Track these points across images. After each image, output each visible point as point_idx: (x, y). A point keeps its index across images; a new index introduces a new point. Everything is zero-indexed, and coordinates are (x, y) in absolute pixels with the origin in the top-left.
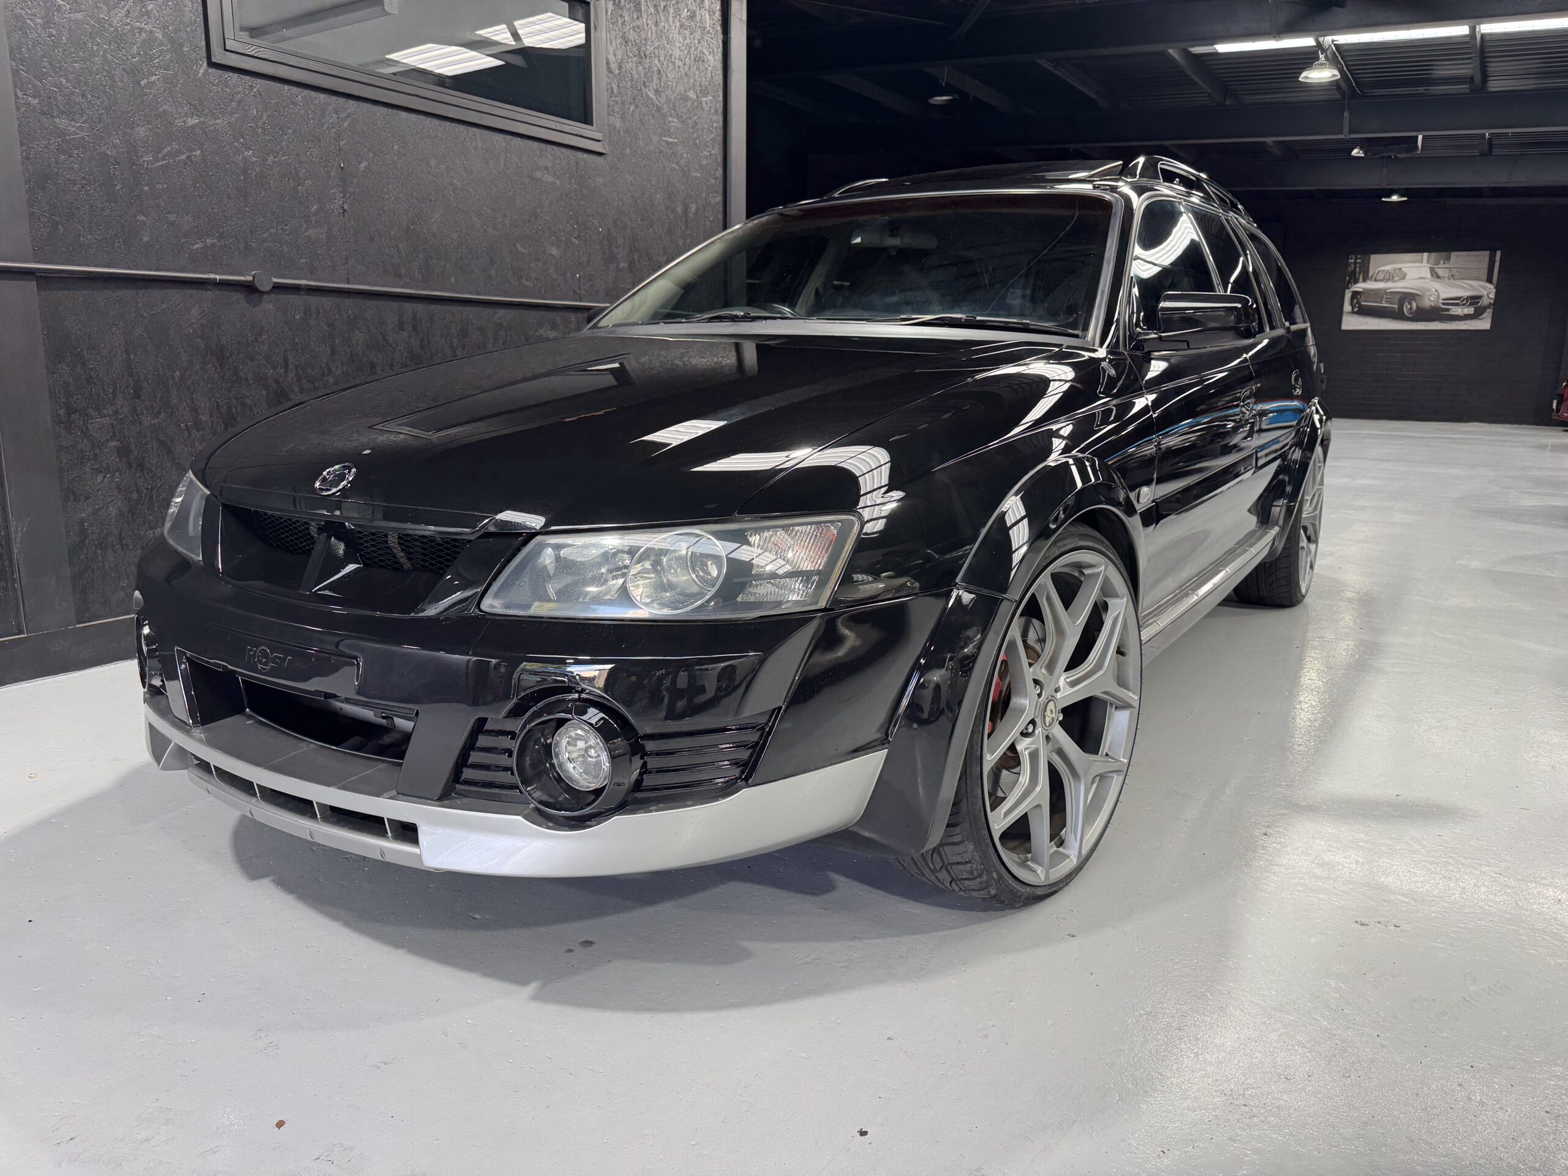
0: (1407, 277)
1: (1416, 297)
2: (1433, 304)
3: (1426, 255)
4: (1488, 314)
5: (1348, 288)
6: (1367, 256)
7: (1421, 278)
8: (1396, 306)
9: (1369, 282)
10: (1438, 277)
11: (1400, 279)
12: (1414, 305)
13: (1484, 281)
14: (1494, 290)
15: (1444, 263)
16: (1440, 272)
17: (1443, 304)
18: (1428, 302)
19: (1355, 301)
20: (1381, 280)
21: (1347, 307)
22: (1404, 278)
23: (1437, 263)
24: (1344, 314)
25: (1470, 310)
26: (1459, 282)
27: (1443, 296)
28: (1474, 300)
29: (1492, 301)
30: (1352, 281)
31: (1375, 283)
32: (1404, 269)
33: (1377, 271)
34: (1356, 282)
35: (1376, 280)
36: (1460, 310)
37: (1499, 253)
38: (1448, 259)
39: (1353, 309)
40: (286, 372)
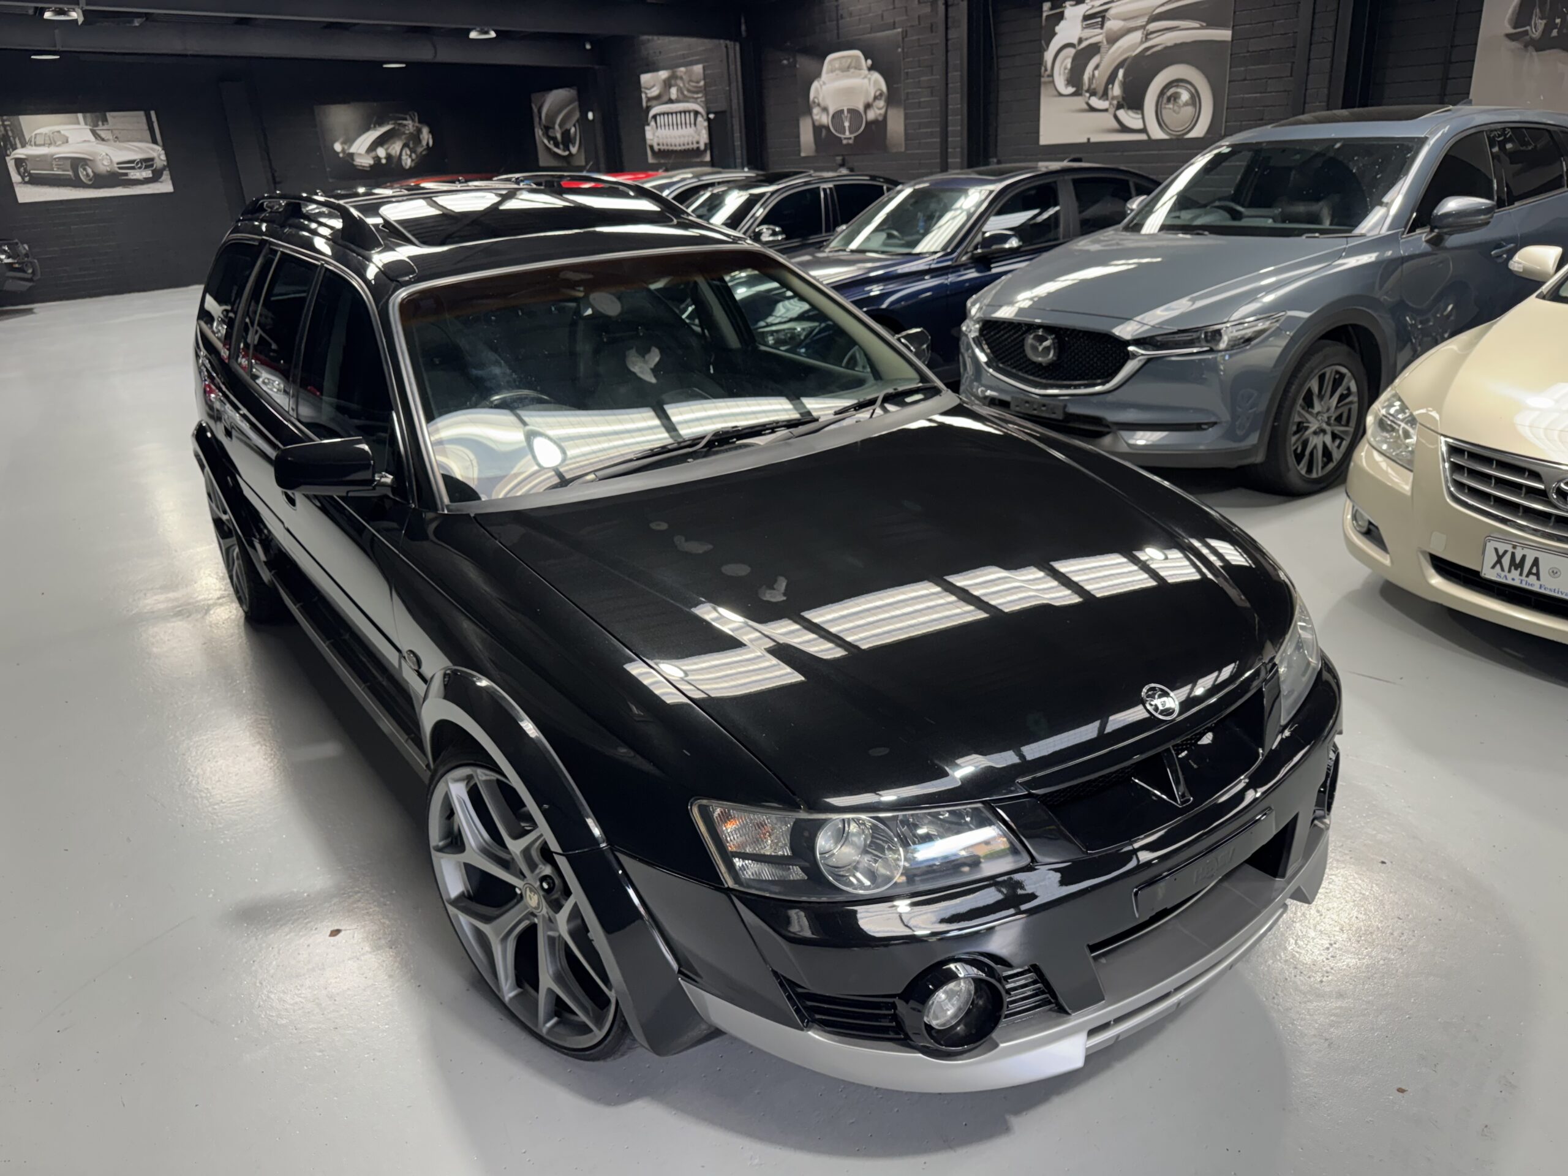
0: (69, 140)
1: (89, 162)
2: (109, 169)
3: (80, 116)
4: (166, 177)
5: (8, 156)
6: (15, 117)
7: (85, 141)
8: (70, 173)
9: (28, 147)
10: (103, 140)
11: (63, 143)
12: (90, 171)
13: (147, 142)
14: (163, 152)
15: (103, 125)
16: (103, 134)
17: (120, 168)
18: (103, 166)
19: (22, 170)
20: (44, 145)
21: (15, 178)
22: (67, 142)
23: (97, 125)
24: (15, 185)
25: (148, 174)
26: (126, 145)
27: (116, 159)
28: (147, 163)
29: (165, 163)
30: (9, 146)
31: (34, 148)
32: (62, 132)
33: (33, 134)
34: (15, 148)
35: (36, 145)
36: (138, 174)
37: (153, 113)
38: (105, 120)
39: (23, 178)
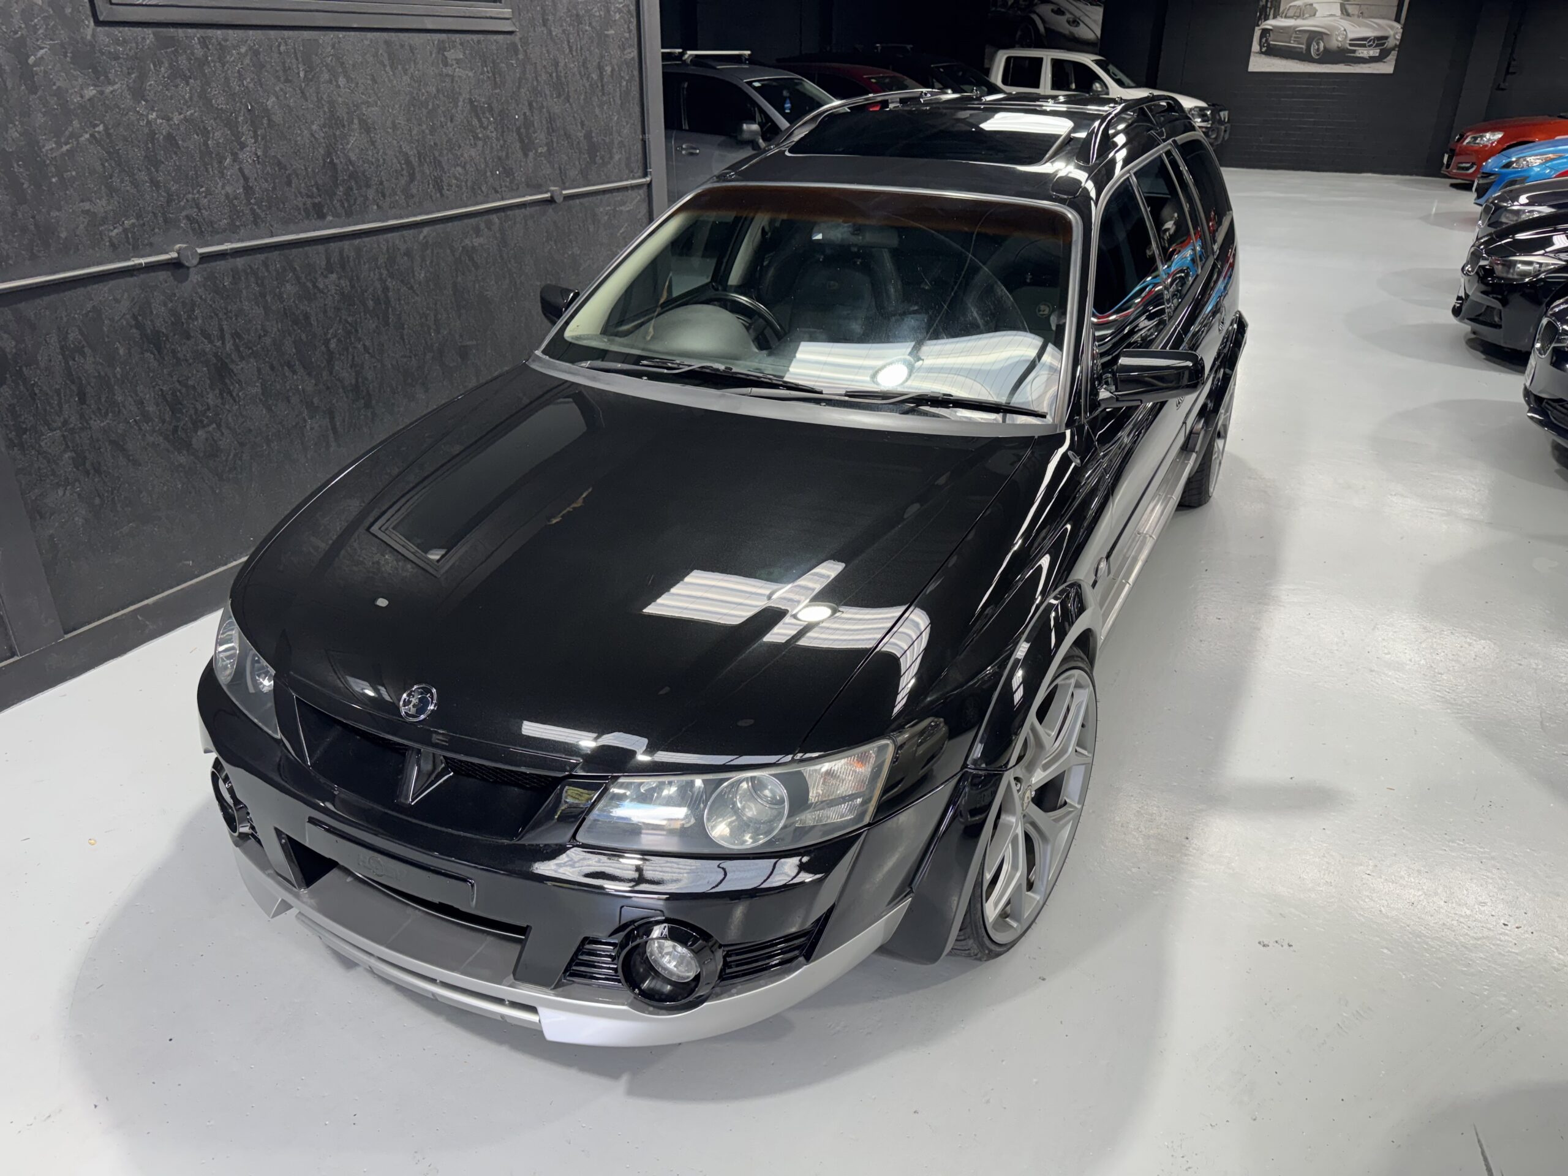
0: (1318, 14)
1: (1324, 37)
2: (1340, 45)
4: (1393, 56)
5: (1258, 25)
7: (1330, 16)
8: (1303, 46)
9: (1279, 18)
10: (1348, 15)
11: (1310, 17)
12: (1322, 45)
13: (1389, 19)
14: (1401, 31)
16: (1349, 10)
17: (1351, 45)
18: (1335, 43)
19: (1264, 40)
20: (1291, 18)
21: (1255, 47)
22: (1314, 15)
24: (1252, 54)
25: (1374, 52)
26: (1367, 21)
27: (1351, 36)
28: (1380, 41)
29: (1398, 43)
31: (1285, 20)
32: (1314, 5)
34: (1266, 18)
35: (1286, 17)
36: (1365, 52)
39: (1261, 49)
40: (223, 343)
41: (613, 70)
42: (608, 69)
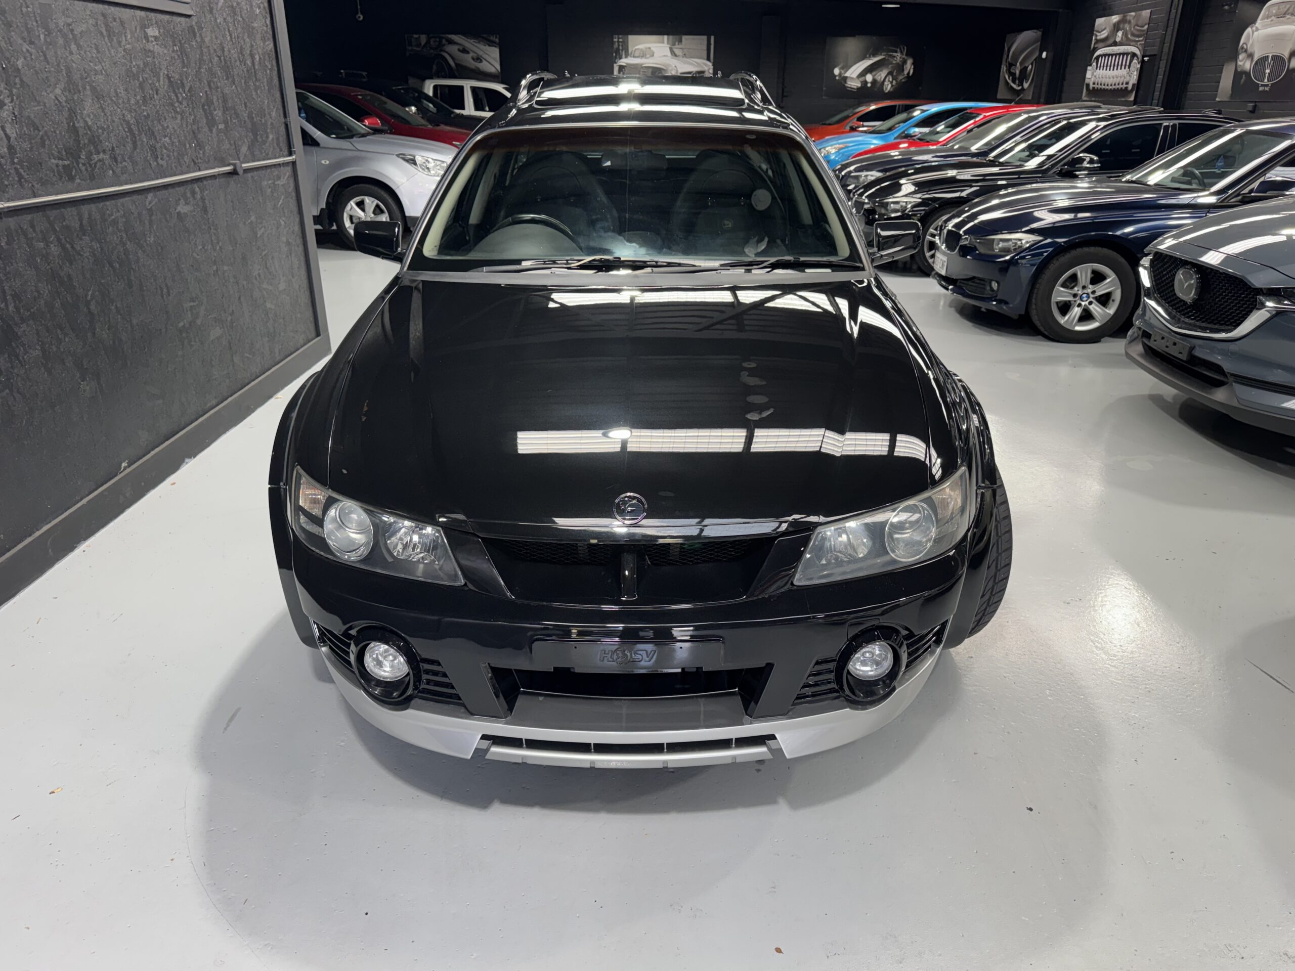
0: (655, 55)
3: (666, 37)
5: (616, 63)
6: (626, 36)
7: (665, 56)
9: (629, 58)
10: (676, 56)
11: (651, 56)
13: (704, 59)
14: (712, 67)
15: (678, 44)
16: (677, 51)
20: (638, 57)
22: (653, 55)
23: (674, 45)
26: (688, 60)
27: (680, 69)
30: (618, 57)
31: (633, 59)
32: (652, 49)
33: (634, 49)
34: (621, 58)
35: (634, 57)
37: (712, 38)
38: (680, 41)
41: (260, 58)
42: (257, 57)
